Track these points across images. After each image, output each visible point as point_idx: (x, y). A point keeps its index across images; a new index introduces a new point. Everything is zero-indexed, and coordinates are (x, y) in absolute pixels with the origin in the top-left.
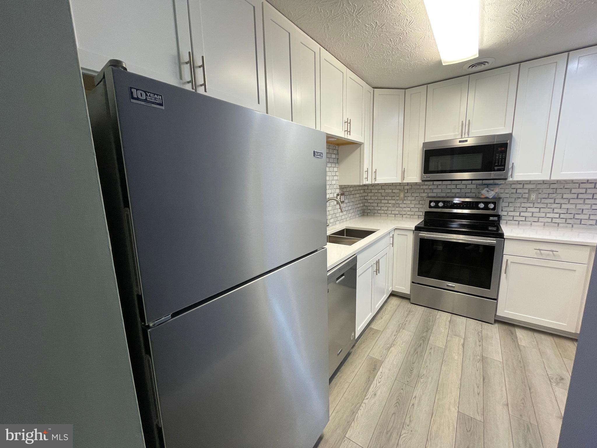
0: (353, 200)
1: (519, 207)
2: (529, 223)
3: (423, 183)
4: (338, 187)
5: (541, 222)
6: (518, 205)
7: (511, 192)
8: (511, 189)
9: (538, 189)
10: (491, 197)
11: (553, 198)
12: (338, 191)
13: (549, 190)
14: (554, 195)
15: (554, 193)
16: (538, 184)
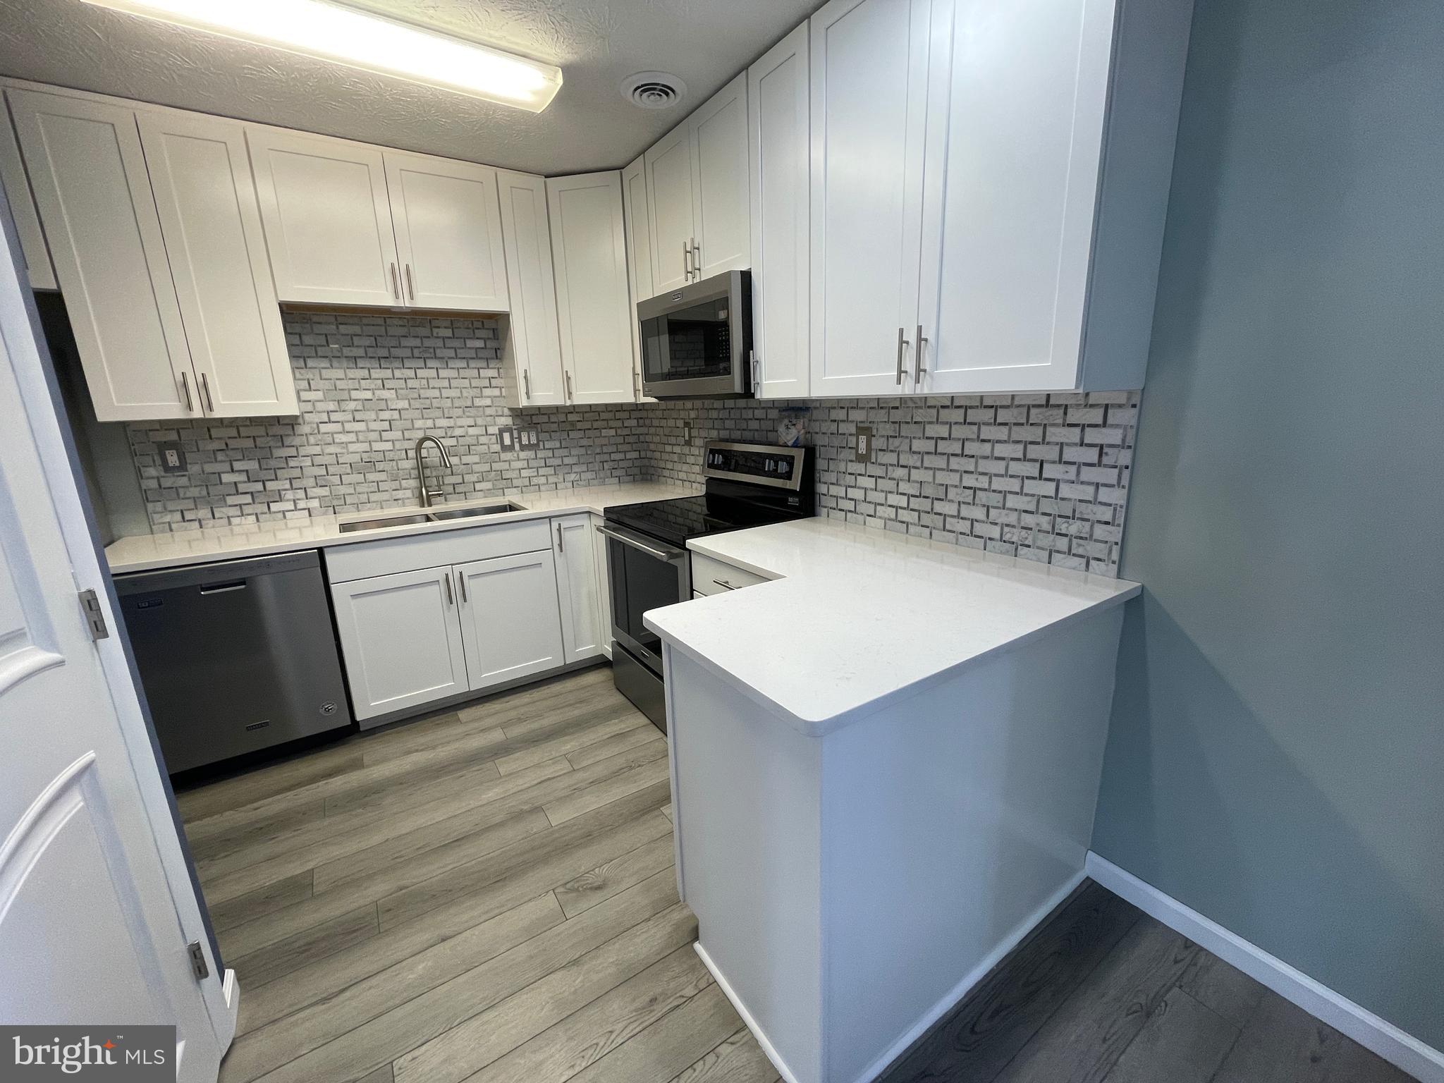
0: (585, 442)
1: (844, 473)
2: (861, 518)
3: (663, 404)
4: (506, 411)
5: (880, 518)
6: (842, 467)
7: (829, 432)
8: (829, 423)
9: (870, 423)
10: (790, 444)
11: (896, 451)
12: (507, 421)
13: (888, 426)
14: (897, 442)
15: (896, 437)
16: (871, 408)
